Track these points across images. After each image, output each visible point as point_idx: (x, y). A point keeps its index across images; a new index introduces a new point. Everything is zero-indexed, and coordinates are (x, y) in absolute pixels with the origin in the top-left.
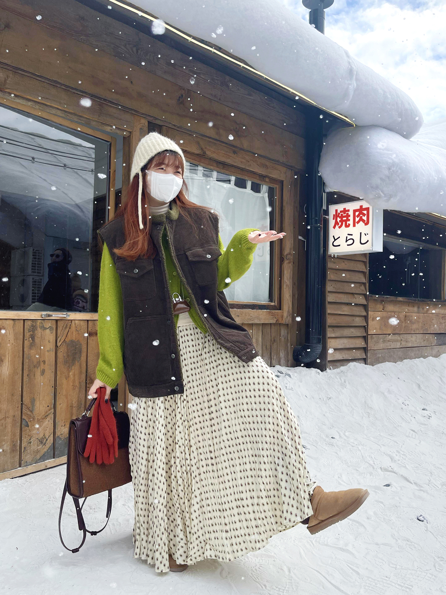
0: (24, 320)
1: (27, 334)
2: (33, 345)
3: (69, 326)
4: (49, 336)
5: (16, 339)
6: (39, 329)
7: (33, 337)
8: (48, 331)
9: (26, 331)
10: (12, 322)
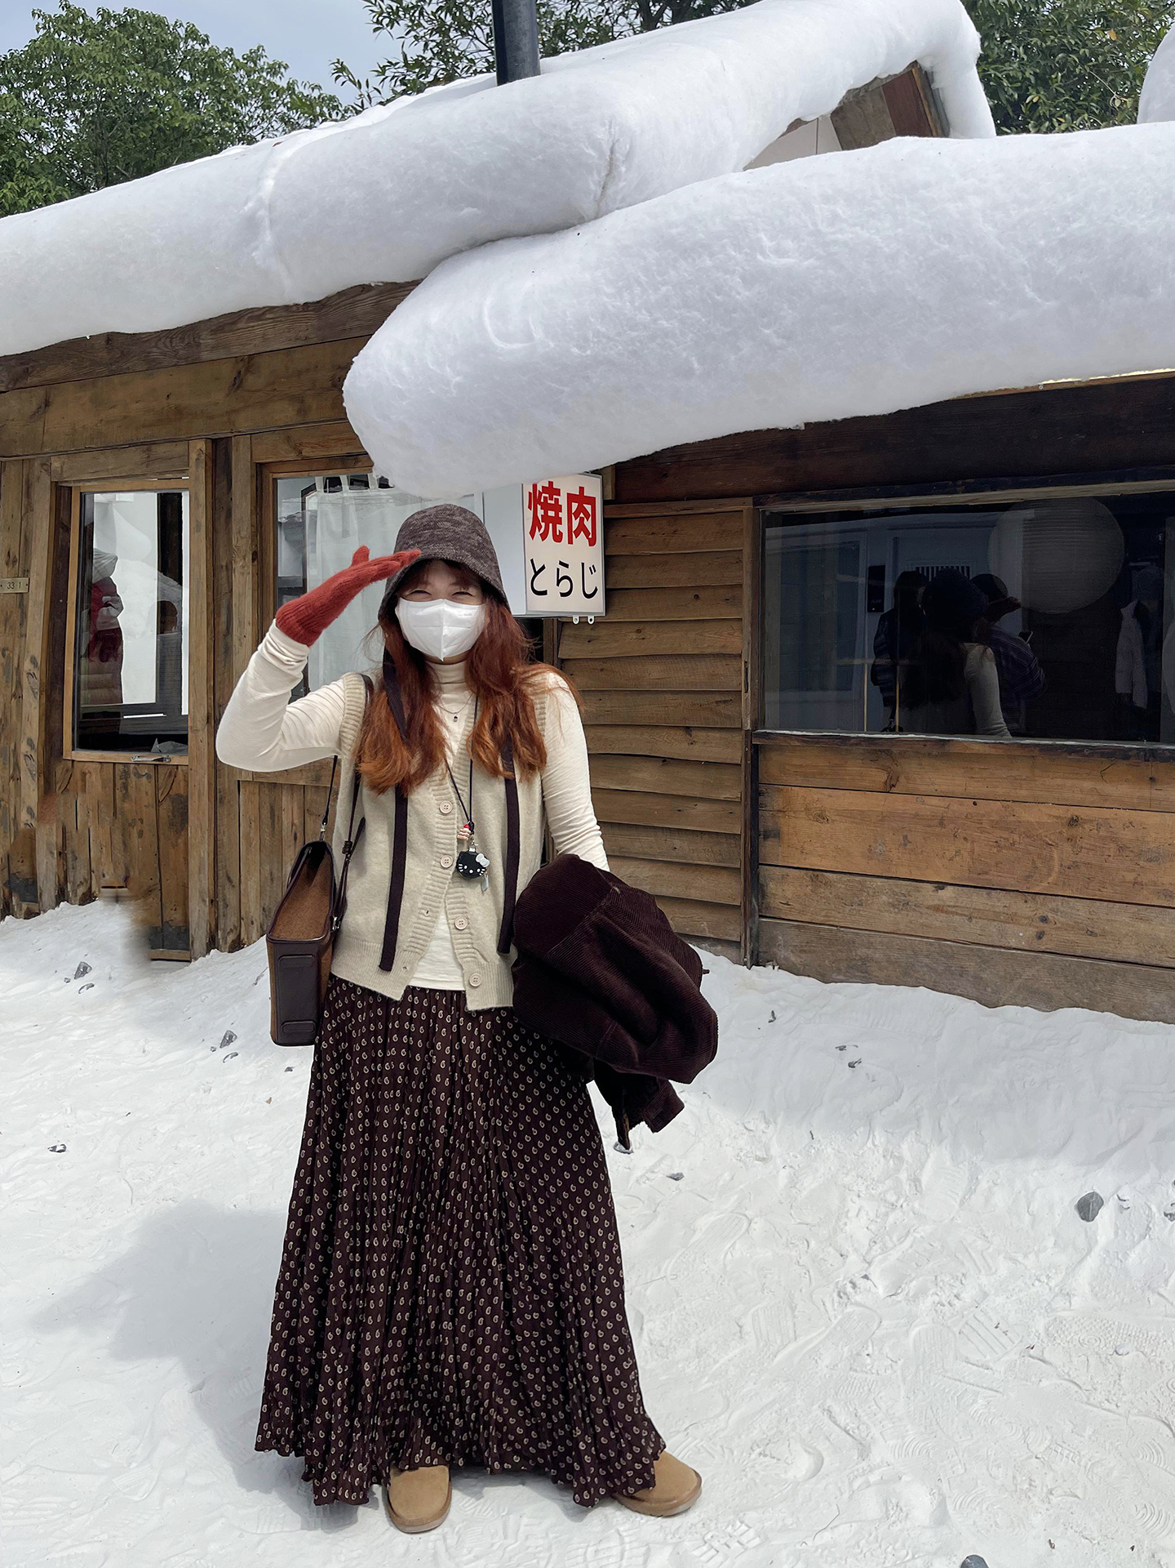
0: (114, 764)
1: (119, 783)
2: (126, 796)
3: (173, 774)
4: (146, 785)
5: (104, 787)
6: (132, 776)
7: (125, 786)
8: (144, 778)
9: (117, 778)
10: (98, 766)
